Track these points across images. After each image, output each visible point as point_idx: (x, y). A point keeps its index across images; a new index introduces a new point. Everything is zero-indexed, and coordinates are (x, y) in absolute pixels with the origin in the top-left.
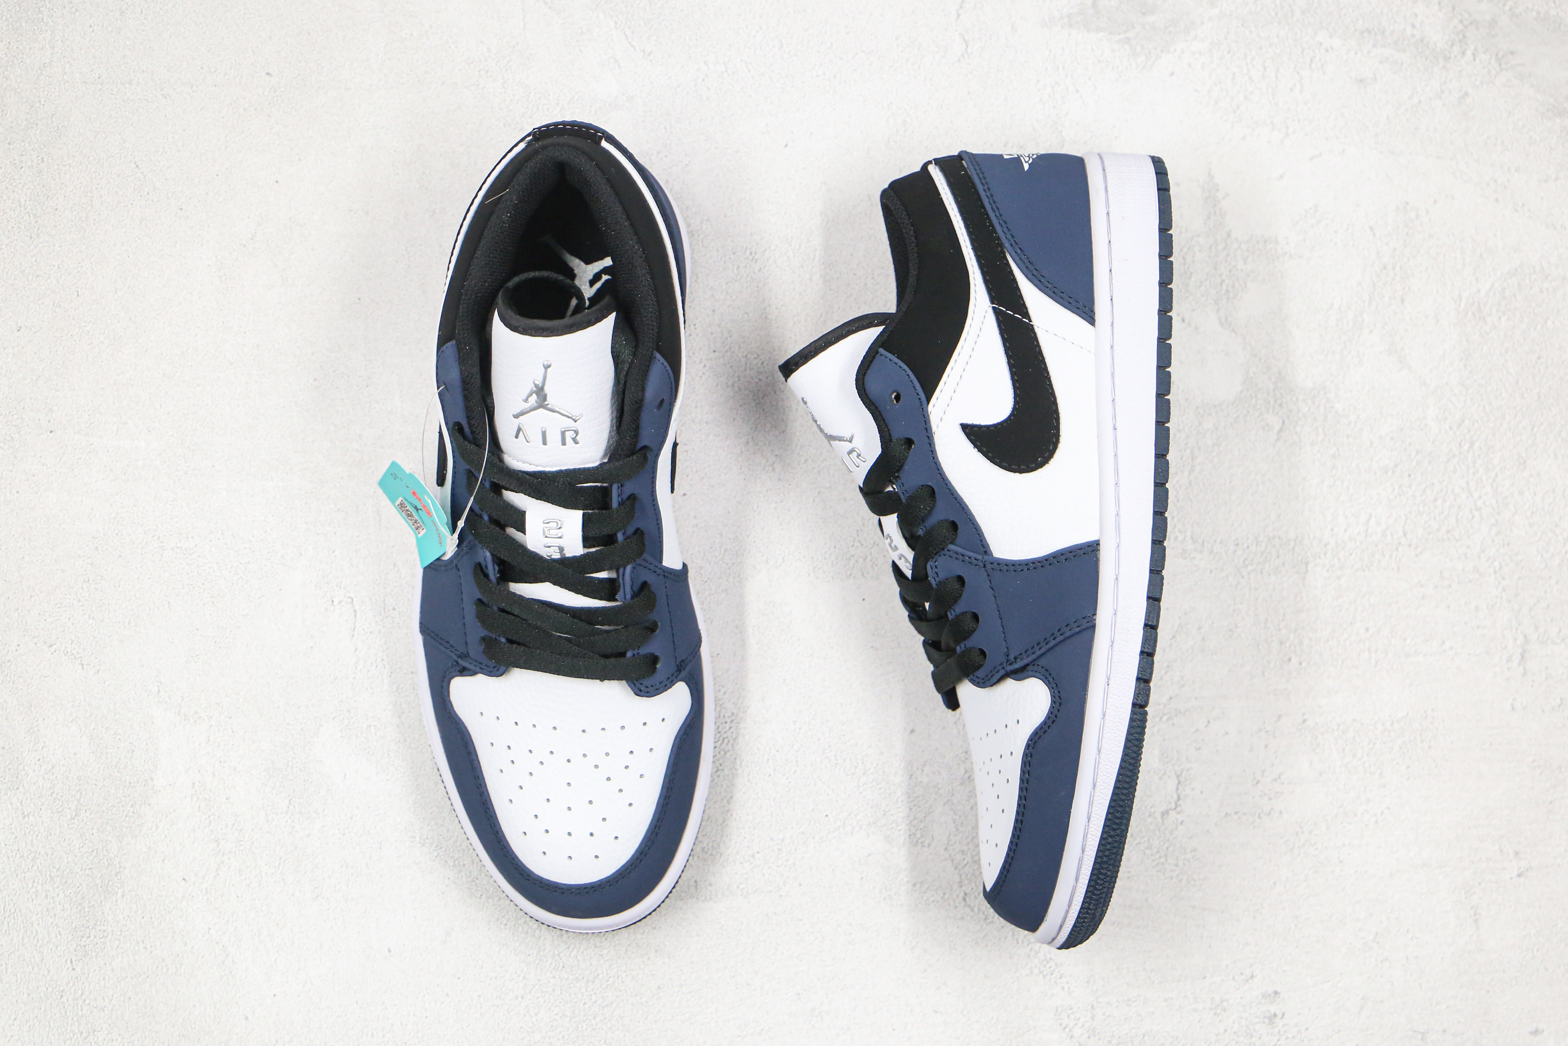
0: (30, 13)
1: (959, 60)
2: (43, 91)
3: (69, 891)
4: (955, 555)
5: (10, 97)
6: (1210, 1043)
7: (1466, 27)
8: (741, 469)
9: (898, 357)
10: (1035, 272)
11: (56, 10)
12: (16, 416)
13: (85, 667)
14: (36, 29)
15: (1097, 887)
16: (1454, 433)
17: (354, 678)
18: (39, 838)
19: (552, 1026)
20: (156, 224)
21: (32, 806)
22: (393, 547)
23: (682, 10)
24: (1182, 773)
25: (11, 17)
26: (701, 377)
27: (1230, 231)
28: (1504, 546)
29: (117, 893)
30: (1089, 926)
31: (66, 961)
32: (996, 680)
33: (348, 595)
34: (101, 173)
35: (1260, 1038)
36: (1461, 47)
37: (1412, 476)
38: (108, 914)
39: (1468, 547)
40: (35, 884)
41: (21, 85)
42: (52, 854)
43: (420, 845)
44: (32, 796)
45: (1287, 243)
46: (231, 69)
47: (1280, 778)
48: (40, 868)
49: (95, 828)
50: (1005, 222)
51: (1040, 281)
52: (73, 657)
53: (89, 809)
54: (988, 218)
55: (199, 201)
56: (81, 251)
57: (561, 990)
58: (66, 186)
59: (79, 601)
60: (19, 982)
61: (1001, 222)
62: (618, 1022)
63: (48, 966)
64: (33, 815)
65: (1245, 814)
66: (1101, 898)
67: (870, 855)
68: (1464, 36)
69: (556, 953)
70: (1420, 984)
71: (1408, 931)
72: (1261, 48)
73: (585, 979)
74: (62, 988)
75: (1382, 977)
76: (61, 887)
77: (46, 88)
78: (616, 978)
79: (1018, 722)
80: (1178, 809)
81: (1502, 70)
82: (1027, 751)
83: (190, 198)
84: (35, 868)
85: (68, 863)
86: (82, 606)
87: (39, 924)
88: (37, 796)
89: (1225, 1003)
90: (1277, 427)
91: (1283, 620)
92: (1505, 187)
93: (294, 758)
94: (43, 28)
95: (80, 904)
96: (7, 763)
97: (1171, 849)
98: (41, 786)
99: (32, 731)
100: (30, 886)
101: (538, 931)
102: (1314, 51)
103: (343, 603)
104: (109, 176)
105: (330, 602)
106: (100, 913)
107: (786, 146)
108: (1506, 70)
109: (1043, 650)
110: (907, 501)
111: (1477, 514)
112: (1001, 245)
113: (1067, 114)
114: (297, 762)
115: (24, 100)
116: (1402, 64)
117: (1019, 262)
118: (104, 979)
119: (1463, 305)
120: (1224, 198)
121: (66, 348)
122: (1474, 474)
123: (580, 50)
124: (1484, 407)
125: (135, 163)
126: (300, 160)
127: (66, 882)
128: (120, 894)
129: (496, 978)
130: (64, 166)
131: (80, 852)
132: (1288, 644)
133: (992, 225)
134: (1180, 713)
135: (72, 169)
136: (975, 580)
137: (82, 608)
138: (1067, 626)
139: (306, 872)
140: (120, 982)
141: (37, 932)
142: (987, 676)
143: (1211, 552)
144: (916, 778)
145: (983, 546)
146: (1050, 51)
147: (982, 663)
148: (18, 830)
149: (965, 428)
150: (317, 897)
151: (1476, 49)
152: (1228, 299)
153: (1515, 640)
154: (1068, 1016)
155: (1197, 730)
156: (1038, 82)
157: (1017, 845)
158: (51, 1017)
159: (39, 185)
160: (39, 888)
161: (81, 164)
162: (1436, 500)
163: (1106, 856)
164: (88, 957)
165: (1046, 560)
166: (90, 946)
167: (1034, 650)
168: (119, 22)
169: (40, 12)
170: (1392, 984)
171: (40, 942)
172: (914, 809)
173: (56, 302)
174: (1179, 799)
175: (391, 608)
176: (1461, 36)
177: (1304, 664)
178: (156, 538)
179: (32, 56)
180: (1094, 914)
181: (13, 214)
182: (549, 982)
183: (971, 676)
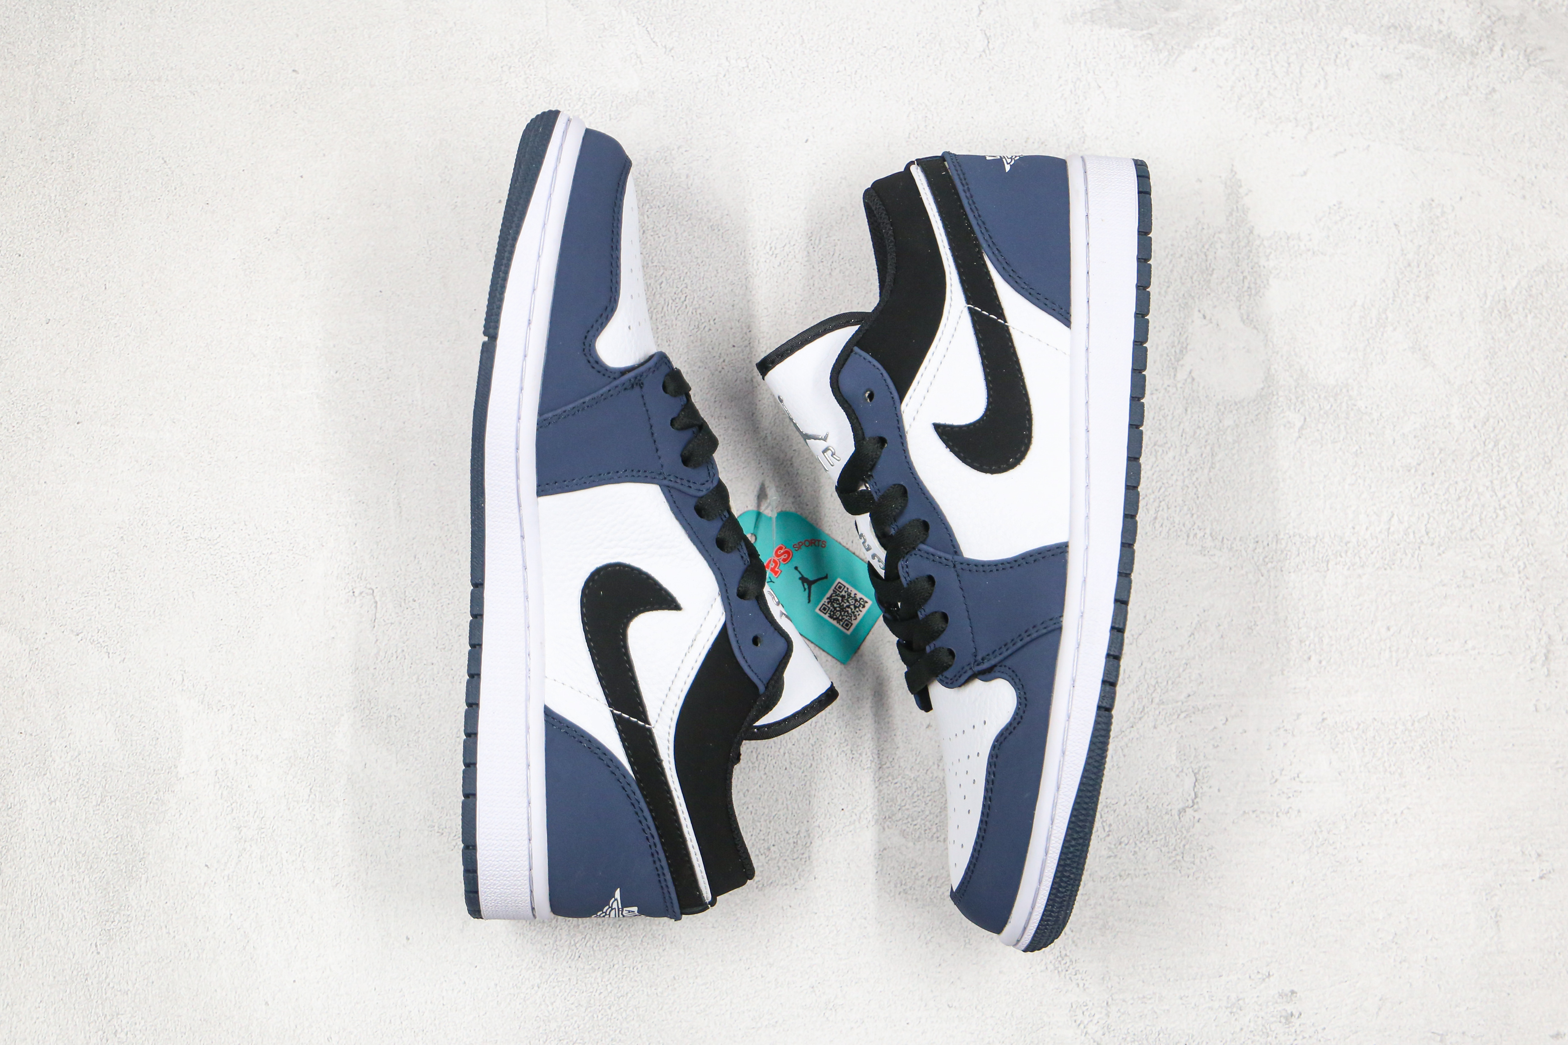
0: (62, 11)
1: (980, 56)
2: (74, 88)
3: (94, 876)
4: (926, 555)
5: (42, 94)
6: (1226, 1042)
7: (1494, 23)
8: (759, 463)
9: (872, 356)
10: (1012, 273)
11: (88, 8)
12: (44, 408)
13: (111, 655)
14: (68, 27)
15: (1060, 889)
16: (1479, 431)
17: (375, 668)
18: (65, 823)
19: (568, 1015)
20: (183, 219)
21: (59, 791)
22: (414, 539)
23: (704, 7)
24: (1199, 771)
25: (43, 15)
26: (720, 372)
27: (1253, 227)
28: (1528, 546)
29: (141, 878)
30: (1053, 928)
31: (91, 945)
32: (963, 681)
33: (368, 586)
34: (130, 169)
35: (1276, 1038)
36: (1488, 43)
37: (1436, 475)
38: (132, 899)
39: (1492, 546)
40: (62, 869)
41: (53, 82)
42: (78, 840)
43: (439, 834)
44: (59, 782)
45: (1311, 240)
46: (258, 66)
47: (1298, 777)
48: (66, 853)
49: (119, 814)
50: (984, 223)
51: (1016, 282)
52: (99, 645)
53: (114, 796)
54: (967, 218)
55: (225, 196)
56: (109, 245)
57: (577, 980)
58: (95, 181)
59: (105, 591)
60: (45, 964)
61: (980, 222)
62: (633, 1012)
63: (73, 950)
64: (60, 801)
65: (1263, 812)
66: (1064, 901)
67: (885, 849)
68: (1492, 31)
69: (573, 943)
70: (1439, 985)
71: (1427, 932)
72: (1285, 44)
73: (601, 969)
74: (86, 972)
75: (1400, 978)
76: (86, 872)
77: (77, 85)
78: (631, 968)
79: (985, 722)
80: (1196, 807)
81: (1530, 65)
82: (993, 752)
83: (217, 193)
84: (61, 853)
85: (93, 848)
86: (108, 595)
87: (65, 908)
88: (63, 782)
89: (1241, 1002)
90: (1298, 424)
91: (1303, 618)
92: (1532, 184)
93: (316, 747)
94: (75, 27)
95: (105, 889)
96: (35, 749)
97: (1187, 847)
98: (68, 772)
99: (59, 718)
100: (56, 870)
101: (554, 921)
102: (1339, 48)
103: (363, 594)
104: (138, 171)
105: (351, 593)
106: (124, 898)
107: (807, 141)
108: (1535, 66)
109: (1009, 652)
110: (879, 500)
111: (1501, 513)
112: (978, 245)
113: (1089, 109)
114: (318, 751)
115: (56, 97)
116: (1429, 59)
117: (996, 263)
118: (128, 963)
119: (1488, 303)
120: (1247, 194)
121: (93, 341)
122: (1498, 472)
123: (602, 46)
124: (1509, 405)
125: (163, 159)
126: (324, 155)
127: (91, 868)
128: (143, 880)
129: (512, 967)
130: (94, 161)
131: (105, 837)
132: (1307, 643)
133: (970, 225)
134: (1199, 710)
135: (101, 165)
136: (945, 578)
137: (109, 597)
138: (1034, 627)
139: (326, 860)
140: (143, 966)
141: (63, 916)
142: (955, 676)
143: (1231, 549)
144: (932, 773)
145: (953, 546)
146: (1073, 47)
147: (950, 663)
148: (45, 815)
149: (938, 427)
150: (337, 884)
151: (1503, 45)
152: (1250, 295)
153: (1539, 640)
154: (1083, 1013)
155: (1215, 728)
156: (1060, 77)
157: (981, 846)
158: (76, 1000)
159: (69, 180)
160: (65, 872)
161: (110, 159)
162: (1459, 498)
163: (1069, 859)
164: (112, 942)
165: (1015, 561)
166: (115, 930)
167: (1001, 650)
168: (149, 20)
169: (72, 10)
170: (1411, 985)
171: (66, 925)
172: (930, 803)
173: (84, 295)
174: (1196, 797)
175: (411, 599)
176: (1489, 32)
177: (1324, 663)
178: (181, 528)
179: (64, 54)
180: (1058, 917)
181: (43, 209)
182: (565, 972)
183: (940, 676)
